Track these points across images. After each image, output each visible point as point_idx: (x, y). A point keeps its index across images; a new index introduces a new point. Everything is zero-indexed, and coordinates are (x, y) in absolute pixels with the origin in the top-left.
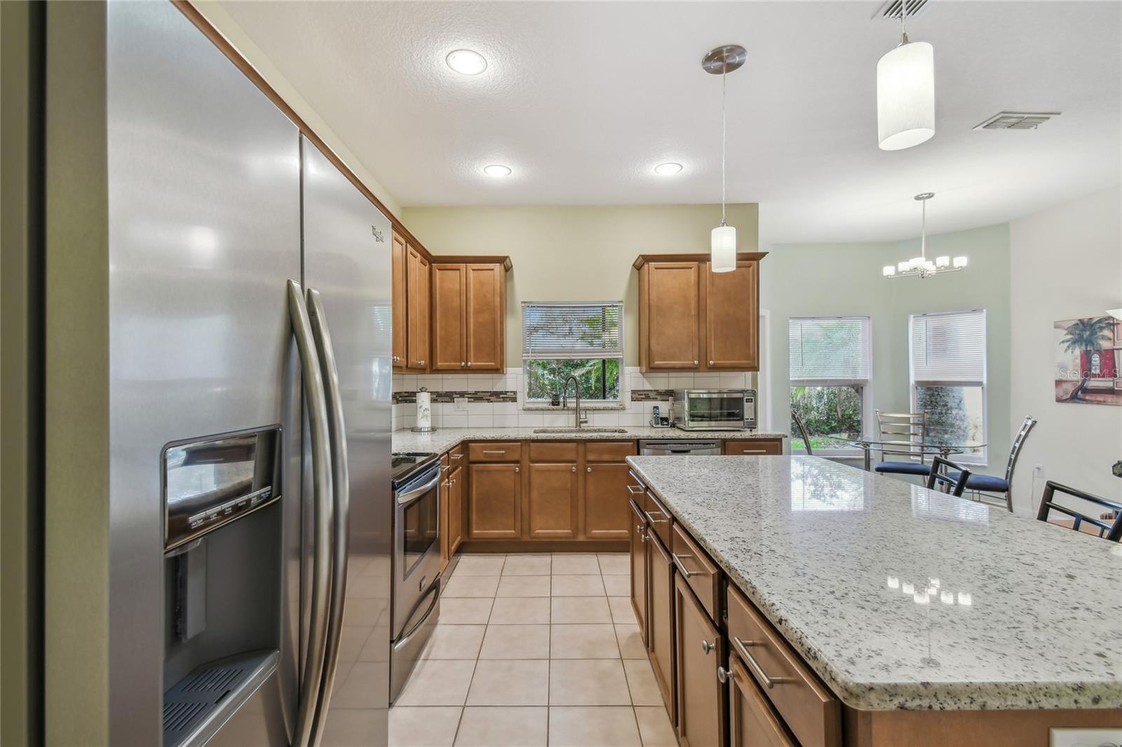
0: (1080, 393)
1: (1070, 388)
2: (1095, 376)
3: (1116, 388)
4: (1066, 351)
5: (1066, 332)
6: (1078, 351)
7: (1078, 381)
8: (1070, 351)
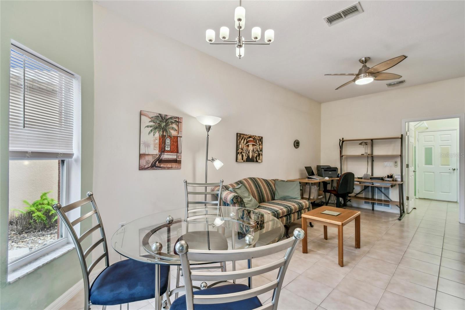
0: (157, 163)
1: (151, 160)
2: (168, 151)
3: (178, 159)
4: (149, 133)
5: (150, 120)
6: (157, 135)
7: (157, 155)
8: (152, 134)
